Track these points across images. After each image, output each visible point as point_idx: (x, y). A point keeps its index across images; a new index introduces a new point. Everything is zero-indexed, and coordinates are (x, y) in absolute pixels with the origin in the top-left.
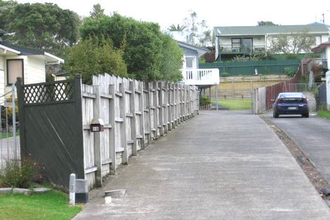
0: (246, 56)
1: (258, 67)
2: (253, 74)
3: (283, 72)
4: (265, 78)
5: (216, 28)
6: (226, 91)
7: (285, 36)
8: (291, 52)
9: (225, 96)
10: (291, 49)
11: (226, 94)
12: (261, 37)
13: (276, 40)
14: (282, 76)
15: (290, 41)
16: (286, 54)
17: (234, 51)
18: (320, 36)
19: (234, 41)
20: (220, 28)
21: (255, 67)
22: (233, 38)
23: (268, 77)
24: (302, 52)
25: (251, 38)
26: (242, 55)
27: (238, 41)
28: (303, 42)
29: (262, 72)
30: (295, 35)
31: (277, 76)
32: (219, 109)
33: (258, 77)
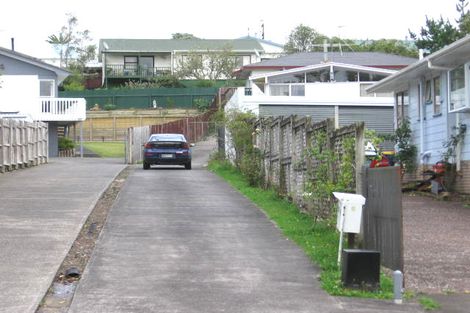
0: (144, 81)
1: (157, 98)
2: (150, 107)
3: (193, 106)
4: (165, 114)
5: (102, 41)
6: (104, 130)
7: (201, 55)
8: (207, 78)
9: (103, 138)
10: (206, 72)
11: (105, 134)
12: (165, 56)
13: (185, 60)
14: (190, 111)
15: (206, 62)
16: (199, 79)
17: (127, 73)
18: (249, 55)
19: (128, 60)
20: (108, 41)
21: (153, 97)
22: (126, 55)
23: (170, 111)
24: (223, 77)
25: (152, 56)
26: (137, 80)
27: (133, 60)
28: (225, 64)
29: (163, 104)
30: (213, 53)
31: (184, 111)
32: (85, 156)
33: (157, 112)
